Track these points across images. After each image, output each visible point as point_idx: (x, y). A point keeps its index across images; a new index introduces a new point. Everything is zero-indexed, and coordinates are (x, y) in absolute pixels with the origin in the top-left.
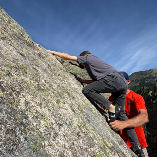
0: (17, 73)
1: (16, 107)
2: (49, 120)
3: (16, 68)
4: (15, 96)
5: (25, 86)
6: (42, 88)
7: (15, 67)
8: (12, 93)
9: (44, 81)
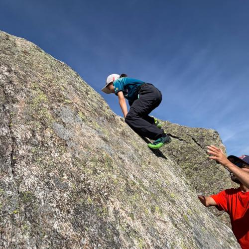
0: (103, 169)
1: (105, 218)
2: (144, 239)
4: (103, 202)
5: (113, 188)
6: (132, 188)
7: (100, 161)
8: (100, 198)
9: (132, 177)
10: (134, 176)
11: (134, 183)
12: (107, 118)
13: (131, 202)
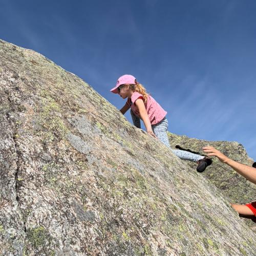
0: (136, 190)
3: (131, 180)
4: (143, 238)
5: (152, 216)
6: (175, 215)
8: (138, 232)
9: (170, 199)
10: (171, 197)
11: (175, 208)
12: (127, 130)
13: (178, 235)
